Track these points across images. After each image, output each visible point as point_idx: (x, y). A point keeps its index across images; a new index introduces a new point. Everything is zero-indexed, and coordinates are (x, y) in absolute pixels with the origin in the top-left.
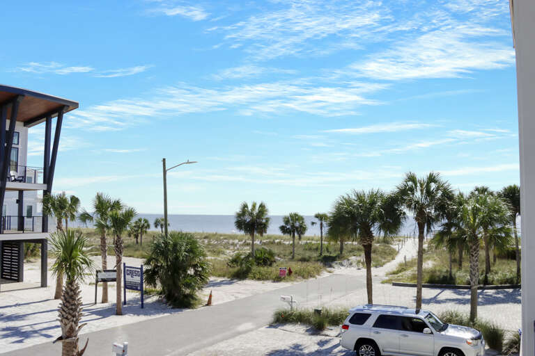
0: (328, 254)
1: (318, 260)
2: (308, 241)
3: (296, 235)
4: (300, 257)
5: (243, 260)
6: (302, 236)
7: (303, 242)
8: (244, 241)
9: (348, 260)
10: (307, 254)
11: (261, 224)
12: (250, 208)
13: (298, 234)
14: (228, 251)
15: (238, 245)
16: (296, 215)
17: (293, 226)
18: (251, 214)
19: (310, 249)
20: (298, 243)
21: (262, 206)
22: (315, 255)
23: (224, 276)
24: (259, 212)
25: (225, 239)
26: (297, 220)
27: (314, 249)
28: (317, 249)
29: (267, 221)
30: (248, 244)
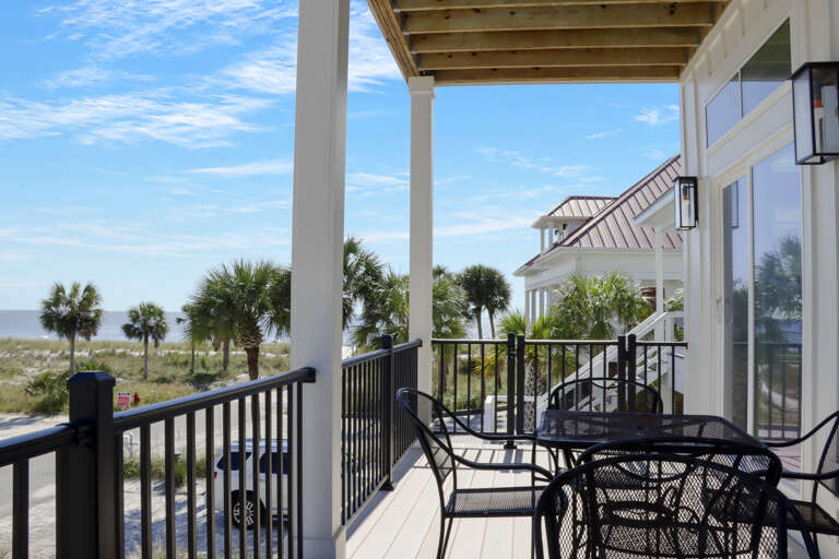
0: (204, 372)
1: (187, 381)
2: (172, 351)
3: (150, 339)
4: (156, 376)
5: (55, 381)
6: (160, 341)
7: (163, 352)
8: (60, 352)
9: (236, 379)
10: (170, 371)
11: (87, 320)
12: (68, 291)
13: (154, 337)
14: (30, 370)
15: (49, 360)
16: (151, 306)
17: (145, 325)
18: (69, 303)
19: (175, 364)
20: (155, 354)
21: (89, 289)
22: (183, 372)
23: (18, 411)
24: (84, 299)
25: (27, 349)
26: (152, 314)
27: (181, 365)
28: (186, 363)
29: (97, 316)
30: (67, 358)
